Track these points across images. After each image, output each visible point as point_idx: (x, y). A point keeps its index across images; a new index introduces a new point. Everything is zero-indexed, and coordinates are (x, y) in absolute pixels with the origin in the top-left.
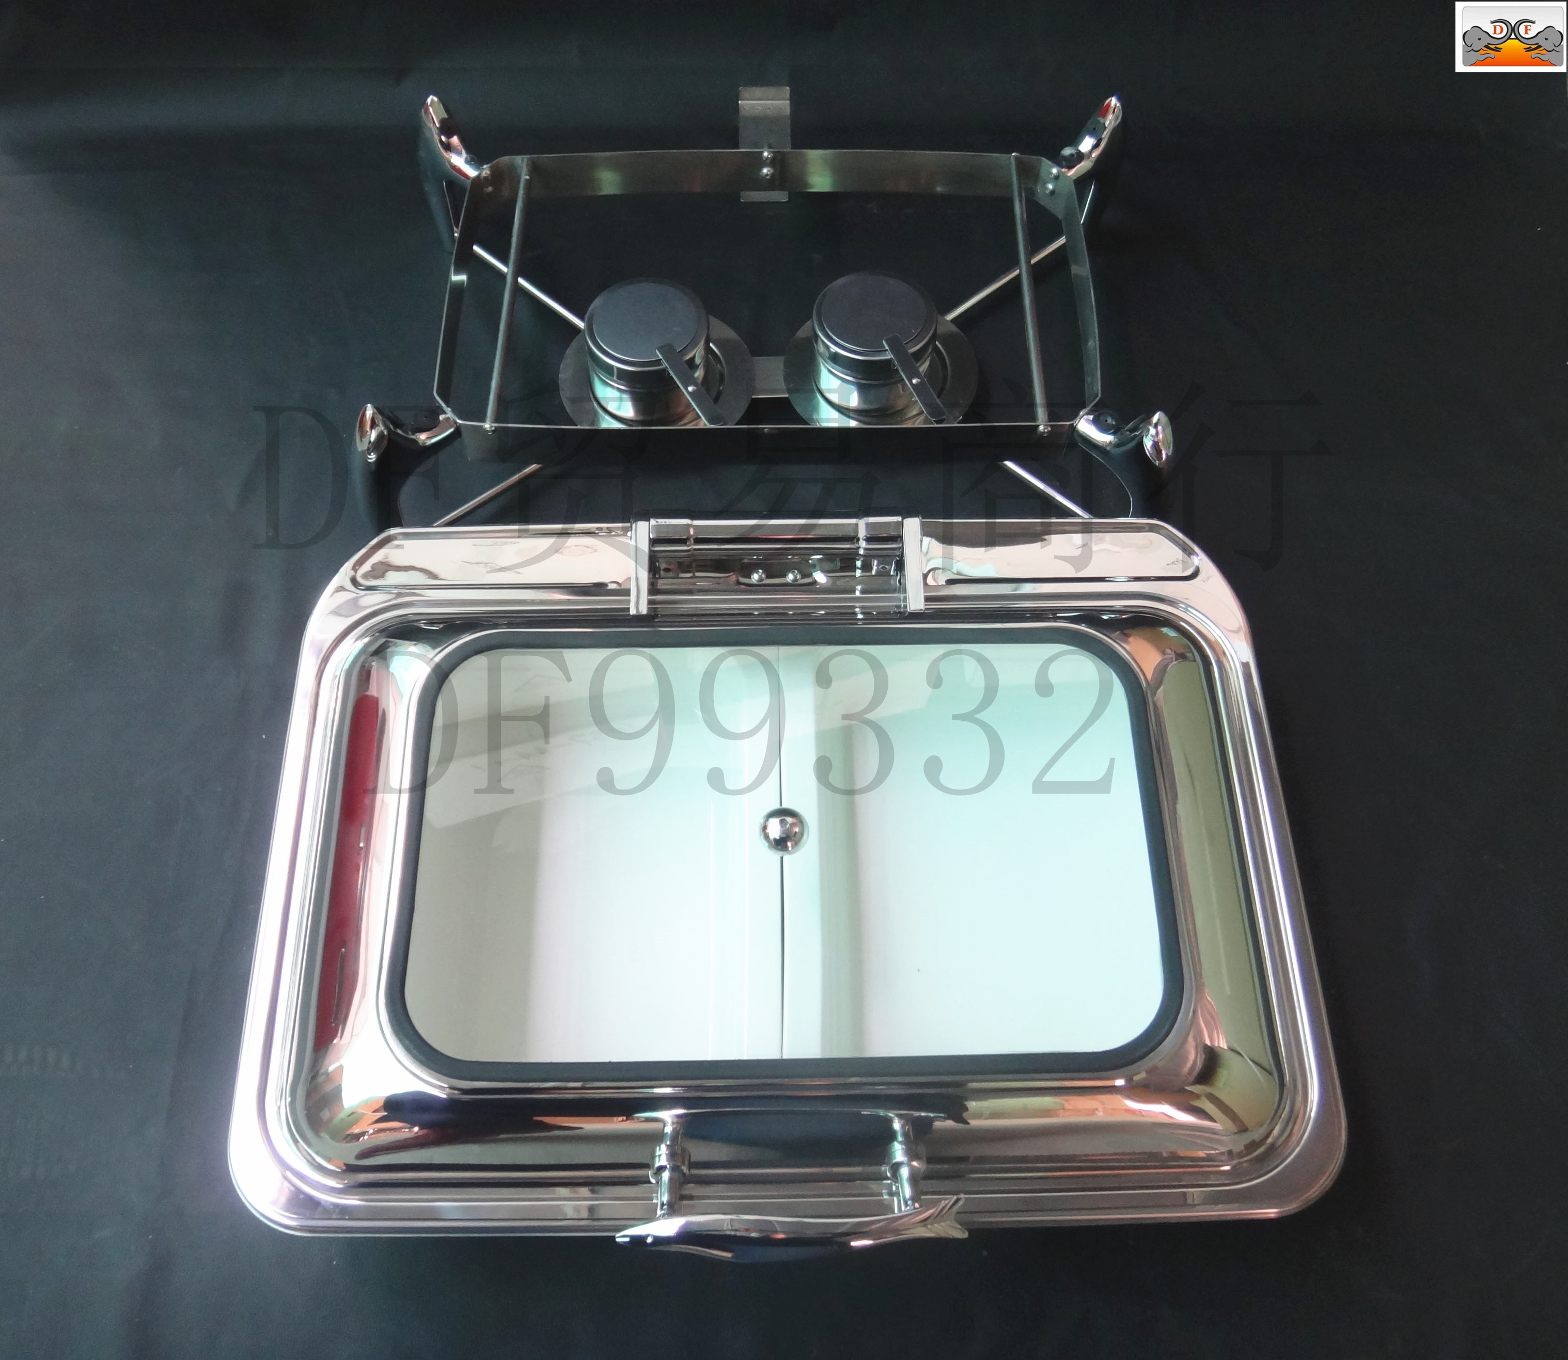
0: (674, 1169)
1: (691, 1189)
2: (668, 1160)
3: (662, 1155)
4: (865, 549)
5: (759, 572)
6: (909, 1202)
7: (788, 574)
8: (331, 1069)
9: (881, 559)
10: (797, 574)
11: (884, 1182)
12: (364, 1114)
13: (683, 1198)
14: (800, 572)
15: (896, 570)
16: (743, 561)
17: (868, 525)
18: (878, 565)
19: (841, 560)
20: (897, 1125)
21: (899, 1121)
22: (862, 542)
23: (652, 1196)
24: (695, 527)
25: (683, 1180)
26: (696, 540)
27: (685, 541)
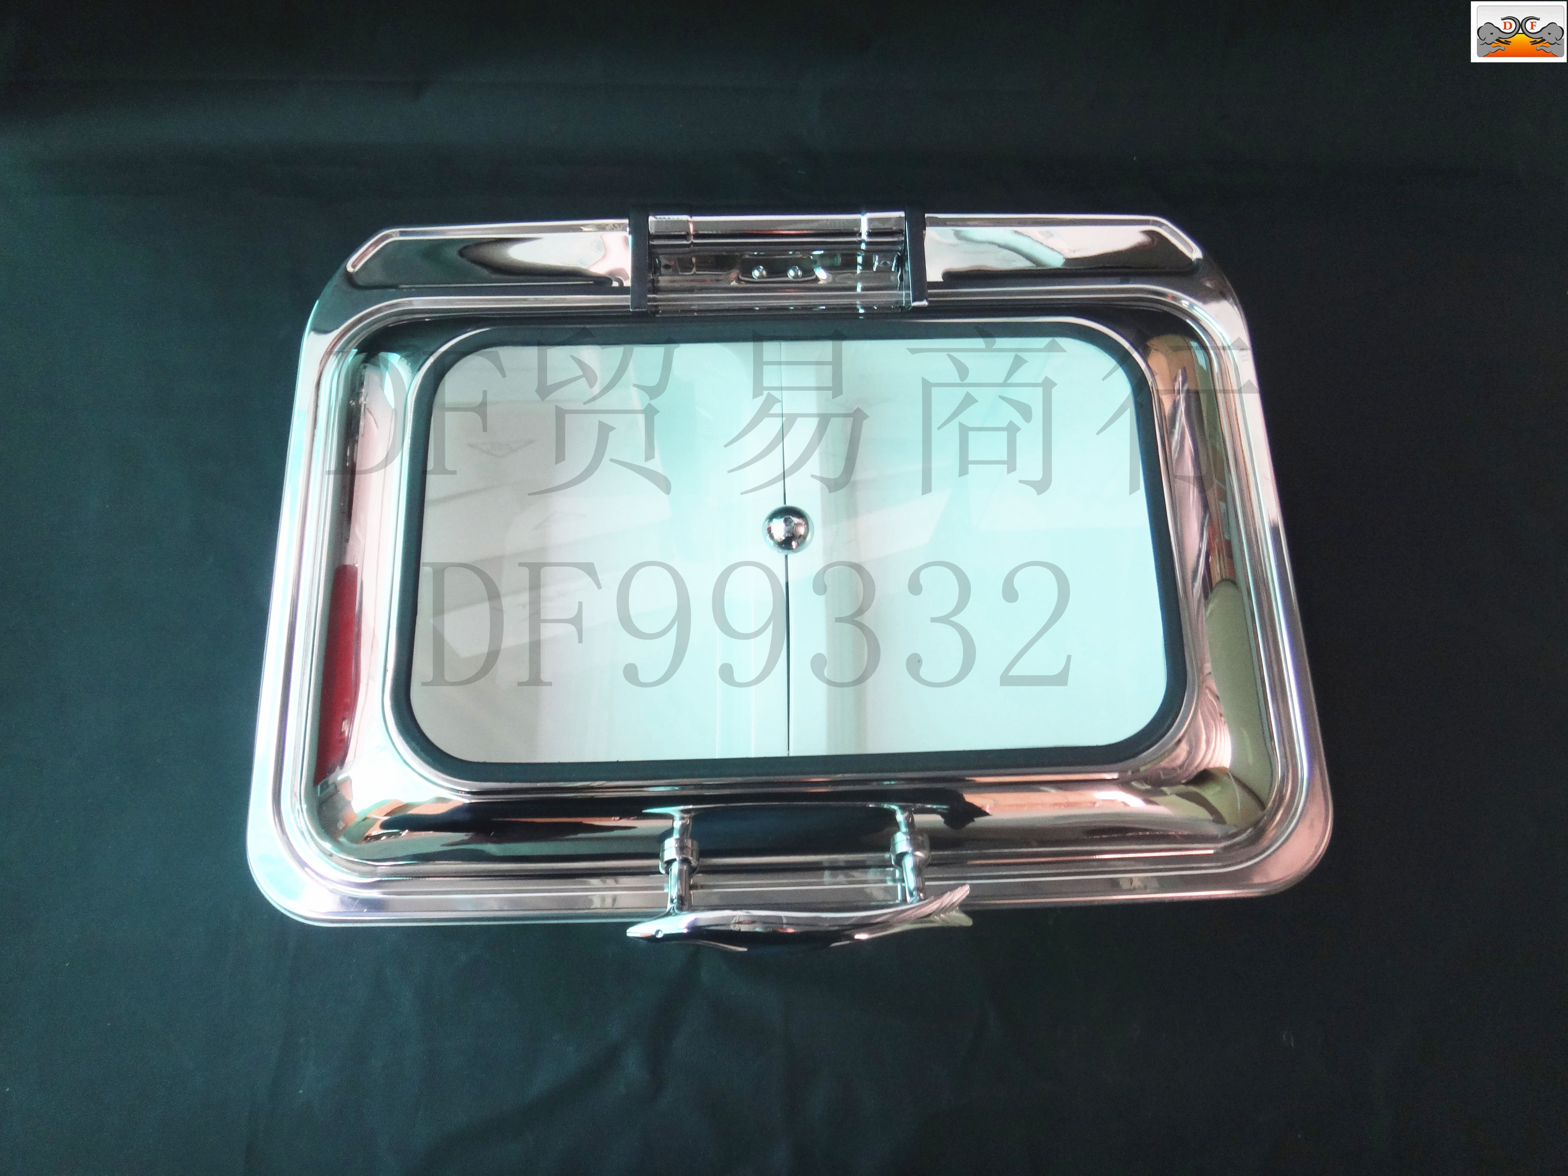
0: (685, 861)
1: (699, 878)
2: (677, 854)
3: (670, 848)
4: (868, 244)
5: (760, 268)
6: (915, 893)
7: (789, 270)
8: (340, 778)
9: (882, 254)
10: (798, 270)
11: (888, 869)
12: (376, 819)
13: (693, 887)
14: (801, 268)
15: (897, 266)
16: (743, 257)
17: (870, 221)
18: (879, 261)
19: (843, 255)
20: (900, 818)
21: (902, 814)
22: (864, 237)
23: (662, 888)
24: (694, 223)
25: (692, 871)
26: (697, 236)
27: (685, 237)
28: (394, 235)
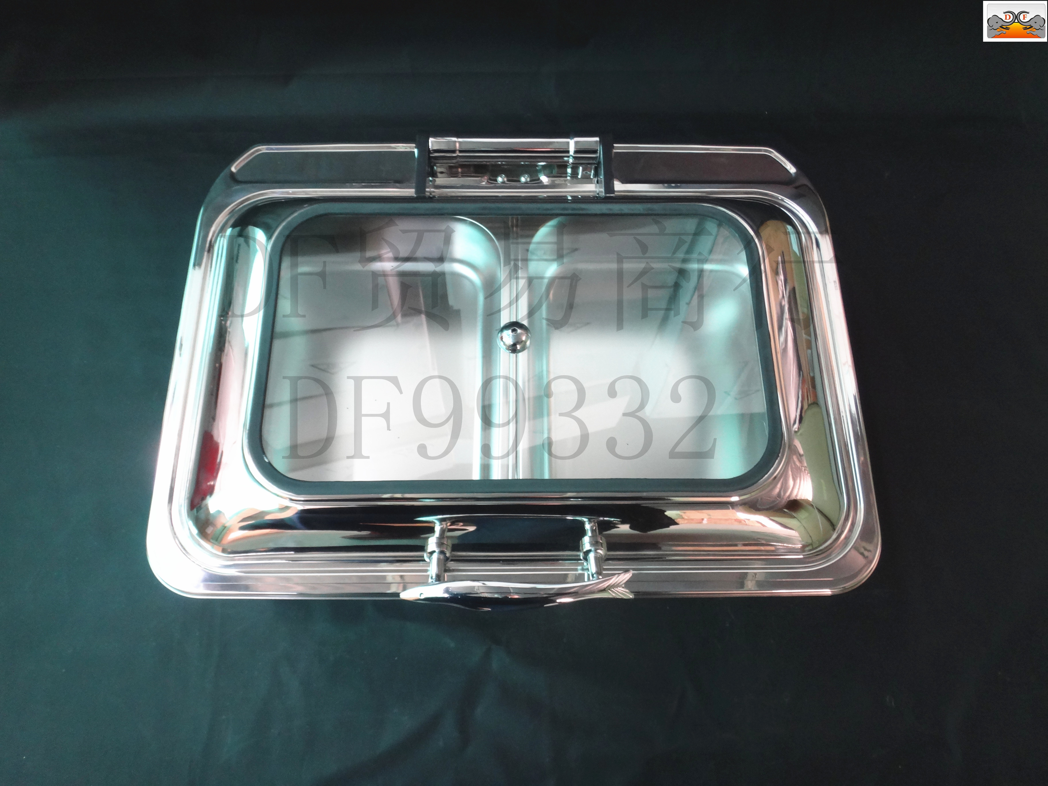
0: (442, 552)
1: (452, 565)
2: (437, 547)
3: (432, 544)
4: (574, 157)
5: (503, 176)
6: (595, 575)
7: (522, 176)
9: (584, 166)
10: (527, 178)
11: (578, 562)
13: (446, 571)
14: (529, 176)
15: (595, 175)
17: (576, 143)
18: (582, 171)
19: (558, 165)
20: (588, 526)
21: (589, 524)
22: (572, 153)
23: (426, 571)
24: (460, 142)
25: (447, 559)
26: (461, 151)
27: (454, 151)
28: (263, 149)
